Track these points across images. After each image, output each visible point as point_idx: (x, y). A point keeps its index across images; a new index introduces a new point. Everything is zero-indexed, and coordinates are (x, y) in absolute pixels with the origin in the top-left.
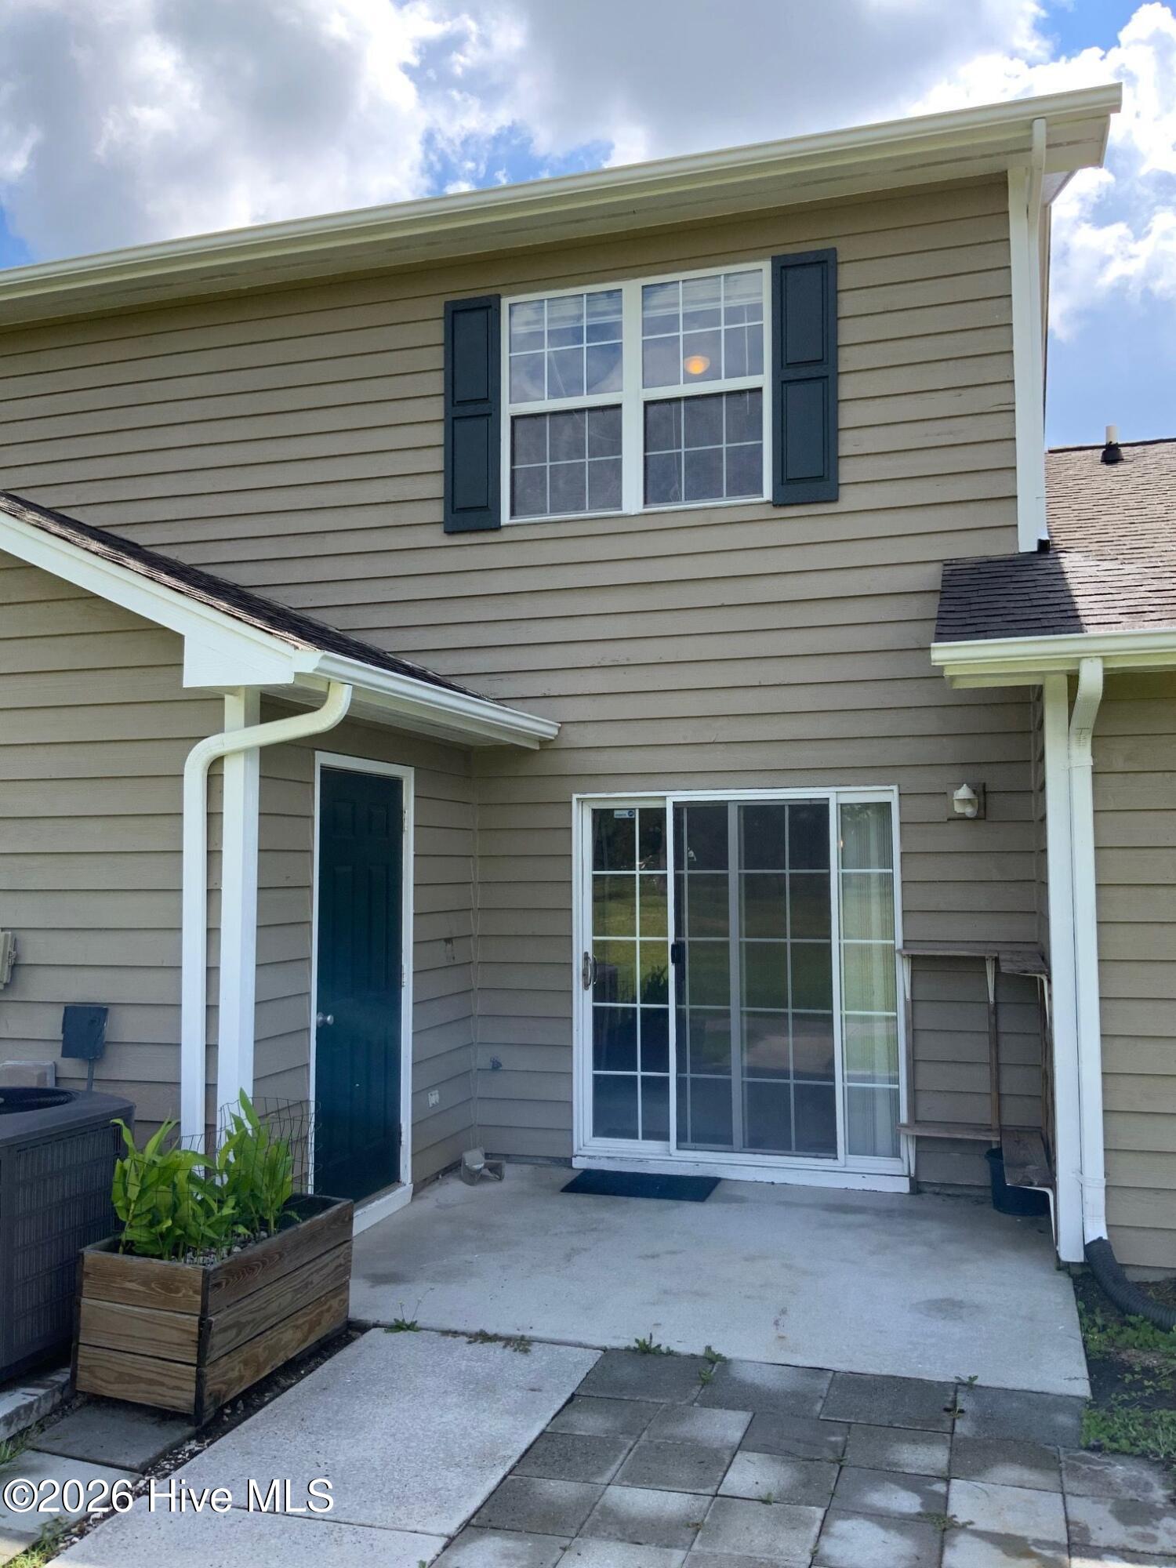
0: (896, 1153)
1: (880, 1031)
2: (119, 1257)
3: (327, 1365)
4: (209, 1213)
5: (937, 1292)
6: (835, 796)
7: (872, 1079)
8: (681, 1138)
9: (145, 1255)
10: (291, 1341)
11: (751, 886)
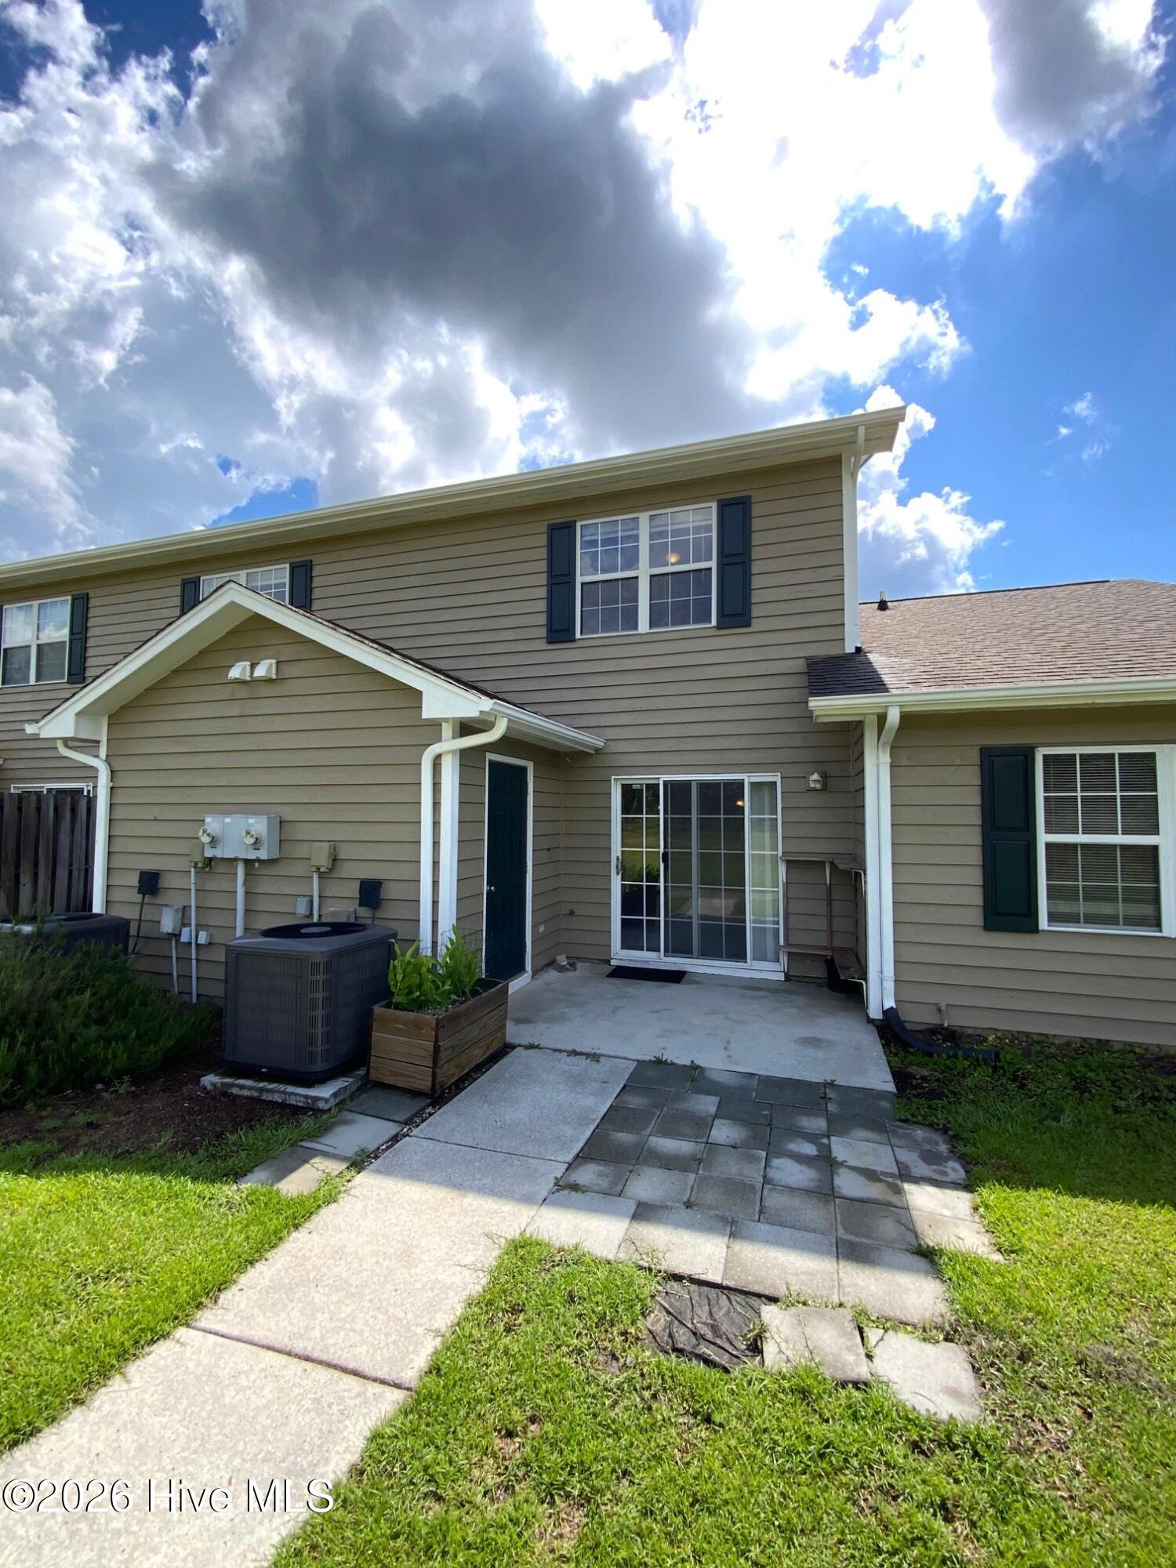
0: (778, 961)
1: (769, 897)
2: (391, 1011)
3: (496, 1066)
4: (437, 988)
5: (807, 1034)
6: (748, 778)
7: (765, 922)
8: (666, 950)
9: (405, 1010)
10: (478, 1055)
11: (703, 825)
